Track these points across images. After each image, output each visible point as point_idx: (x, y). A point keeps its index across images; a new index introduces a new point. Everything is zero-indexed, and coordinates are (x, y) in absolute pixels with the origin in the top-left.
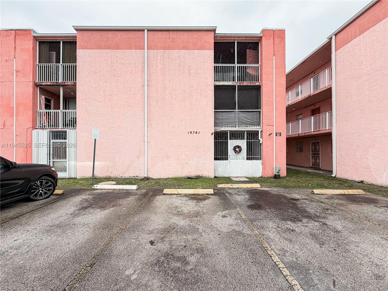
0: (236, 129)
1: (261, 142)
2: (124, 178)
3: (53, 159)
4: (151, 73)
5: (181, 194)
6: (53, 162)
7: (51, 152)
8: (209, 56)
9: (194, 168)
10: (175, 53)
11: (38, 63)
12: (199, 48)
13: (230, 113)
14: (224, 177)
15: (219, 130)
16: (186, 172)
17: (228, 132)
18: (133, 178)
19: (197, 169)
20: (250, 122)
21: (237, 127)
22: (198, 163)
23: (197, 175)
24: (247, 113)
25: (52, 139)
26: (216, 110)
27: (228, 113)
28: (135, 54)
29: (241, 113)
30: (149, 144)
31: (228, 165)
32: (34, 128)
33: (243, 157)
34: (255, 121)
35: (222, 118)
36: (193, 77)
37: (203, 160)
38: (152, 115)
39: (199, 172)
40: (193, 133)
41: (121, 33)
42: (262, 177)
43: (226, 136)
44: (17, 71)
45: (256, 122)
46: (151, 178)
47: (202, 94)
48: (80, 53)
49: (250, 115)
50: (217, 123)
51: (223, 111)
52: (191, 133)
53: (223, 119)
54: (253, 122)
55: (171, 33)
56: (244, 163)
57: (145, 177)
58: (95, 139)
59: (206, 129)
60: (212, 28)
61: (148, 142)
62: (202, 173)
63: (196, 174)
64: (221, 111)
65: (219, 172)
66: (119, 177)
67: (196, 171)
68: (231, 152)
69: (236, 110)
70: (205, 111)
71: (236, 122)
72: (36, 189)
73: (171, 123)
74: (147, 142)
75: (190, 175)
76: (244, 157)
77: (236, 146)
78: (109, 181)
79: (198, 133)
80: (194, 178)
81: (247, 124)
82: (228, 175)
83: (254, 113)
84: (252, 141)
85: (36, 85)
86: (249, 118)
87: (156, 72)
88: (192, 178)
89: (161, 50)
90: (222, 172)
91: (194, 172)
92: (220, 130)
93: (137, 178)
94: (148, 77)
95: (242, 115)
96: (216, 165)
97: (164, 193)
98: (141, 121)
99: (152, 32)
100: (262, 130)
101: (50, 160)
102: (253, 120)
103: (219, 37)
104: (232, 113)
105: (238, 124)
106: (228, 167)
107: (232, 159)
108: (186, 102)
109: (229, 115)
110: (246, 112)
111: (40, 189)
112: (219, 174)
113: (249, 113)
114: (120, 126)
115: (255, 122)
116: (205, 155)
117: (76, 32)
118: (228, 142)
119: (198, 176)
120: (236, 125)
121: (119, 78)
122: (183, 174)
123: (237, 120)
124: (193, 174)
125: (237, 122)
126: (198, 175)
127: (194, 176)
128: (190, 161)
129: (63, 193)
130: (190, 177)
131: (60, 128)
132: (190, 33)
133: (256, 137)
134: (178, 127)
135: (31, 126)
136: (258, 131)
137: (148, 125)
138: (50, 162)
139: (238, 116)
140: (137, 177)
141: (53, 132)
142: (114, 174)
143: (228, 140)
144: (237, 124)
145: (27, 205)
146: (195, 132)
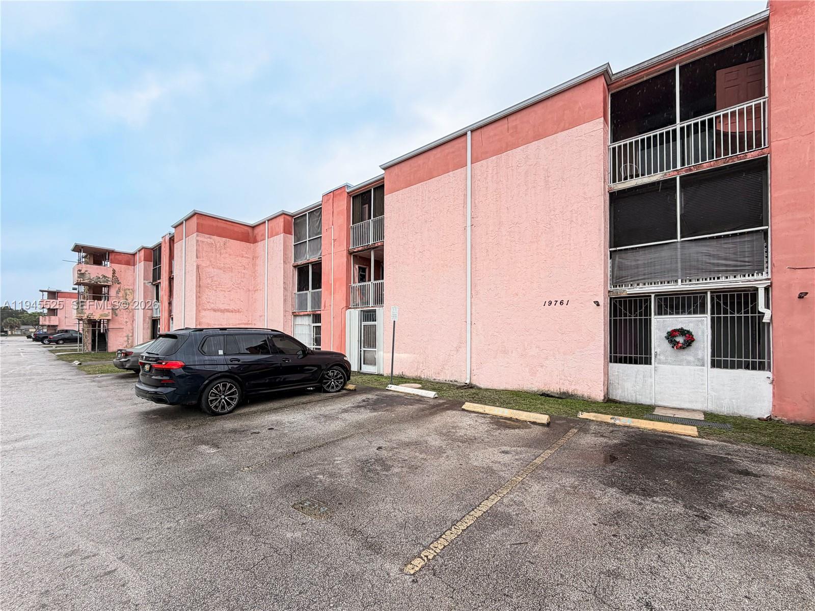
0: (677, 287)
1: (766, 319)
2: (437, 381)
3: (364, 347)
4: (476, 202)
5: (488, 414)
6: (364, 351)
7: (362, 338)
8: (591, 134)
9: (557, 376)
10: (517, 154)
11: (351, 225)
12: (567, 125)
13: (659, 248)
14: (640, 404)
15: (624, 294)
16: (540, 382)
17: (651, 296)
18: (451, 383)
19: (563, 377)
20: (726, 265)
21: (680, 281)
22: (566, 365)
23: (562, 391)
24: (714, 243)
25: (364, 321)
26: (618, 248)
27: (653, 250)
28: (452, 178)
29: (693, 244)
30: (473, 326)
31: (651, 377)
32: (348, 308)
33: (698, 359)
34: (747, 259)
35: (633, 263)
36: (555, 189)
37: (576, 360)
38: (479, 276)
39: (567, 384)
40: (553, 303)
41: (434, 152)
42: (769, 419)
43: (646, 307)
44: (335, 240)
45: (749, 264)
46: (477, 386)
47: (574, 220)
48: (388, 198)
49: (725, 246)
50: (622, 277)
51: (639, 247)
52: (550, 303)
53: (637, 267)
54: (739, 263)
55: (511, 119)
56: (702, 376)
57: (466, 383)
58: (394, 321)
59: (584, 293)
60: (596, 71)
61: (473, 323)
62: (573, 387)
63: (560, 388)
64: (632, 248)
65: (626, 390)
66: (432, 380)
67: (561, 383)
68: (659, 346)
69: (676, 238)
70: (581, 254)
71: (676, 271)
72: (329, 379)
73: (510, 287)
74: (470, 323)
75: (547, 389)
76: (703, 359)
77: (674, 331)
78: (415, 383)
79: (565, 302)
80: (557, 396)
81: (714, 272)
82: (651, 399)
83: (740, 238)
84: (736, 315)
85: (350, 253)
86: (722, 254)
87: (485, 198)
88: (552, 396)
89: (494, 157)
90: (633, 392)
91: (557, 383)
92: (628, 293)
93: (455, 383)
94: (472, 212)
95: (694, 249)
96: (617, 373)
97: (463, 407)
98: (462, 288)
99: (479, 131)
100: (771, 283)
101: (361, 348)
102: (739, 259)
103: (625, 78)
104: (666, 247)
105: (682, 276)
106: (651, 383)
107: (664, 363)
108: (539, 242)
109: (657, 255)
110: (713, 240)
111: (333, 380)
112: (626, 395)
113: (723, 241)
114: (432, 299)
115: (747, 264)
116: (581, 350)
117: (383, 172)
118: (650, 319)
119: (564, 393)
120: (677, 276)
121: (432, 223)
122: (533, 386)
123: (679, 265)
124: (554, 387)
125: (680, 270)
126: (565, 391)
127: (555, 392)
128: (548, 362)
129: (355, 390)
130: (549, 392)
131: (370, 306)
132: (549, 103)
133: (750, 306)
134: (523, 294)
135: (345, 305)
136: (757, 289)
137: (471, 294)
138: (361, 351)
139: (682, 255)
140: (456, 381)
141: (364, 311)
142: (425, 374)
143: (650, 315)
144: (680, 273)
145: (320, 395)
146: (559, 302)
